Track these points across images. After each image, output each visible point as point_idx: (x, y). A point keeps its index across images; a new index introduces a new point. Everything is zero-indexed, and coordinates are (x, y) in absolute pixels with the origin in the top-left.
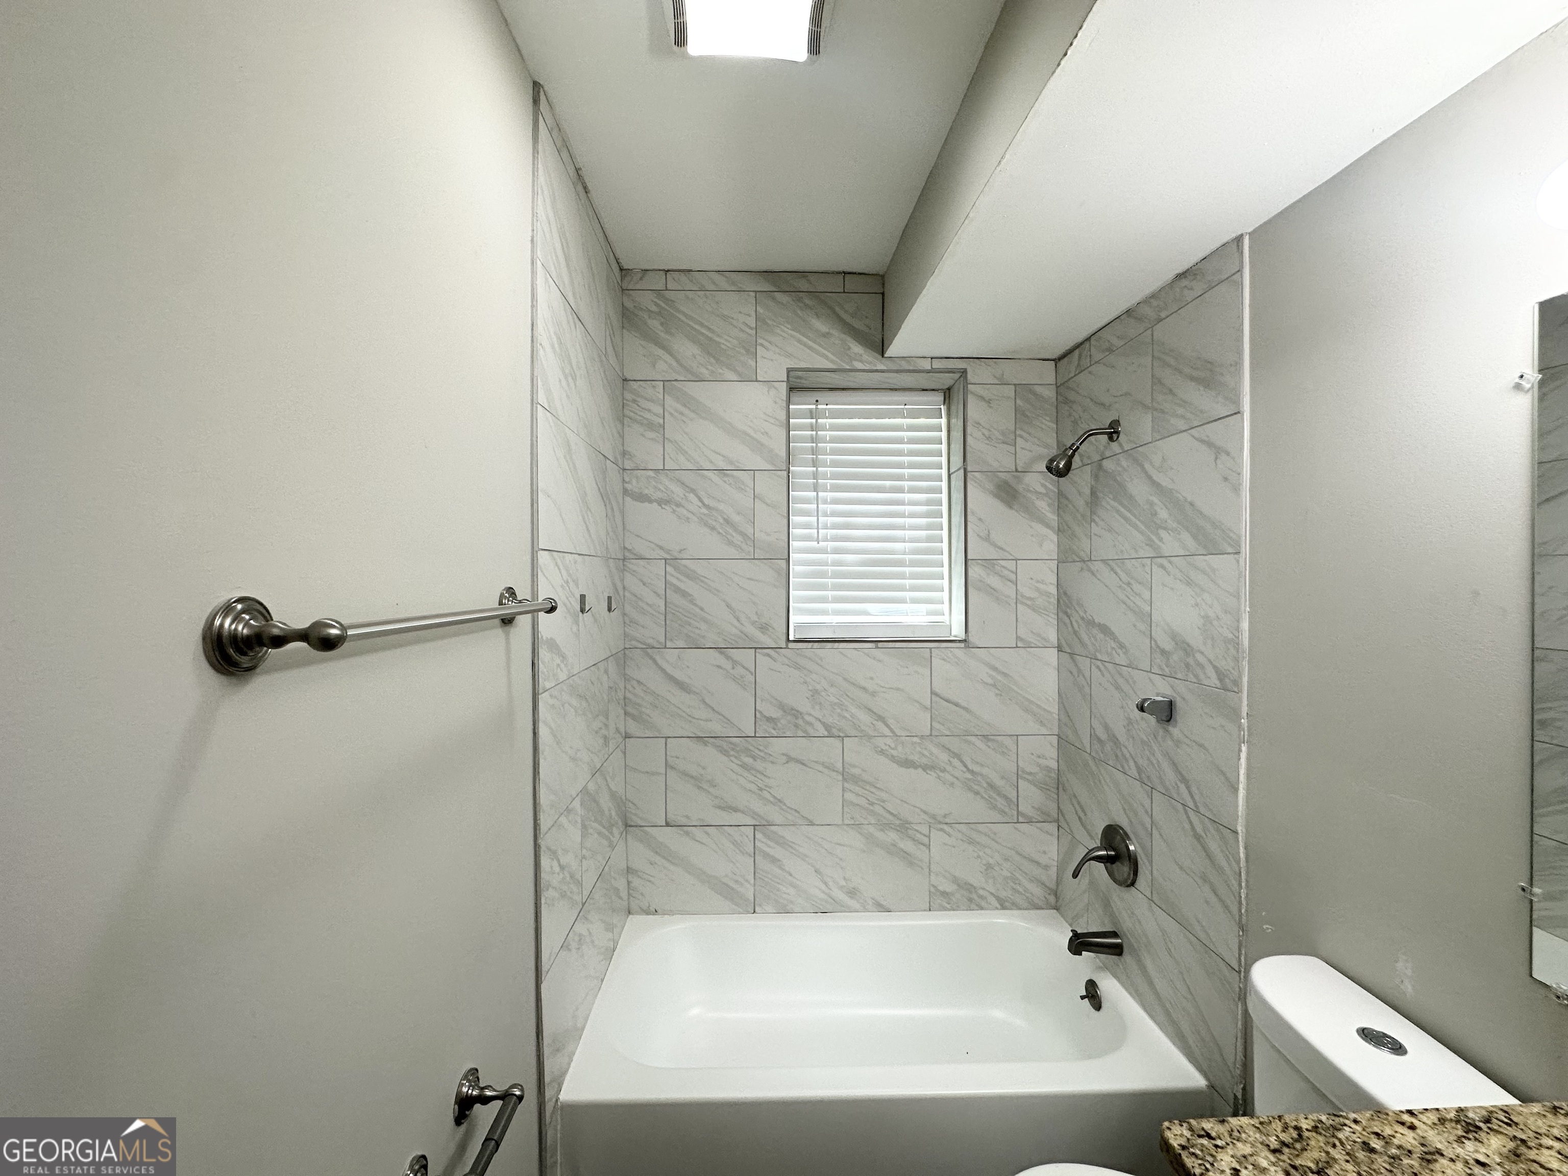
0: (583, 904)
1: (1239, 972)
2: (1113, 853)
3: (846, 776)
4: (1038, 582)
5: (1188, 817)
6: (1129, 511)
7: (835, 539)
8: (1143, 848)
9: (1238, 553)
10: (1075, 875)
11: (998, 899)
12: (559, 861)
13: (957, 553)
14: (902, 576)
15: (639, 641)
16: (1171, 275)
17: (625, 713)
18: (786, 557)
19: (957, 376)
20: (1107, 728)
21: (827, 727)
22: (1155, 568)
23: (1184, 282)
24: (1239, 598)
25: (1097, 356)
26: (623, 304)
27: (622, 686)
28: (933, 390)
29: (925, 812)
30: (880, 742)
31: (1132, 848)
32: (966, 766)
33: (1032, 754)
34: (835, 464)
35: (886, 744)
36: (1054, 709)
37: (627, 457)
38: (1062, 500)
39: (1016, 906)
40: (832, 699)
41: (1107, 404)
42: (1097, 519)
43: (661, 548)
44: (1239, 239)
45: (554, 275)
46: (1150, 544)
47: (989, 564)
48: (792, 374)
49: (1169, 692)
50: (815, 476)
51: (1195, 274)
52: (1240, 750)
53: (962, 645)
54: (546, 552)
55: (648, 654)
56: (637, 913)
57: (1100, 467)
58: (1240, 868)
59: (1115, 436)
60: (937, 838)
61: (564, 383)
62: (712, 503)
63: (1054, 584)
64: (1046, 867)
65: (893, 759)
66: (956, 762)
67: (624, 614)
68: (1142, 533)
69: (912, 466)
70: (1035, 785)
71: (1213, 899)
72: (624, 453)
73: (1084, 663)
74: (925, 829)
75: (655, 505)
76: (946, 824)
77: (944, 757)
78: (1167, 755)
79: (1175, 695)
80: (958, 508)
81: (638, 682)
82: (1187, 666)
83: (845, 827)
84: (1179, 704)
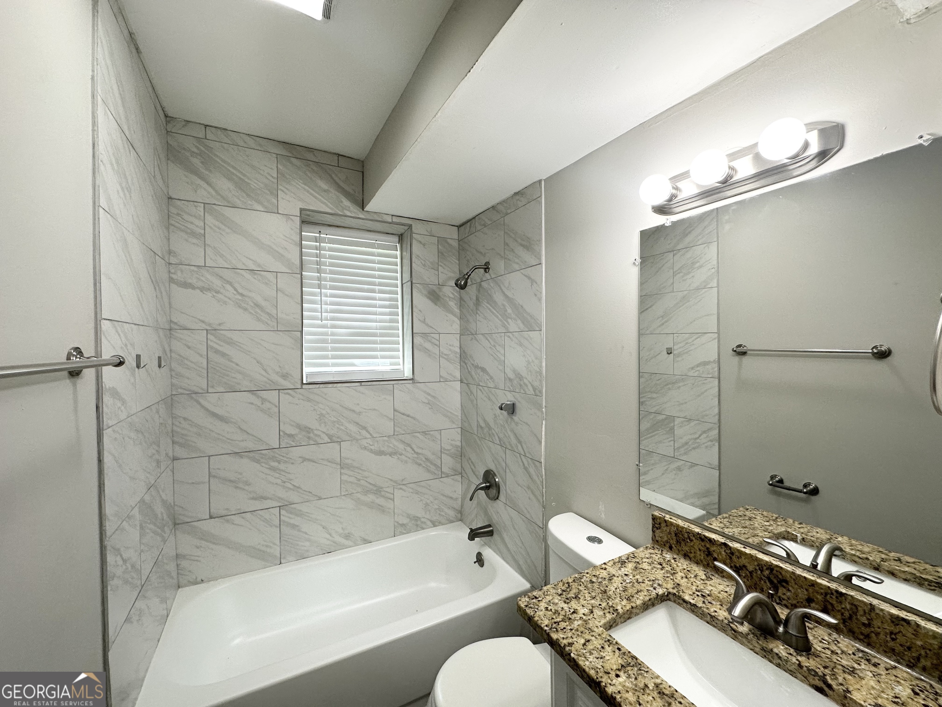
0: (142, 586)
1: (543, 528)
2: (488, 484)
3: (343, 465)
4: (450, 345)
5: (521, 459)
6: (493, 308)
7: (333, 319)
8: (502, 478)
9: (541, 330)
10: (471, 499)
11: (431, 521)
12: (121, 556)
13: (407, 330)
14: (375, 342)
15: (184, 389)
16: (512, 193)
17: (173, 442)
18: (300, 329)
19: (406, 228)
20: (485, 421)
21: (330, 437)
22: (506, 337)
23: (517, 197)
24: (541, 351)
25: (479, 228)
26: (167, 142)
27: (170, 422)
28: (393, 234)
29: (391, 480)
30: (364, 443)
31: (497, 480)
32: (413, 450)
33: (448, 439)
34: (332, 272)
35: (367, 443)
36: (459, 413)
37: (172, 254)
38: (462, 302)
39: (441, 523)
40: (333, 419)
41: (484, 253)
42: (479, 312)
43: (203, 322)
44: (540, 181)
45: (112, 109)
46: (504, 326)
47: (424, 335)
48: (303, 212)
49: (513, 399)
50: (319, 279)
51: (522, 194)
52: (542, 423)
53: (411, 382)
54: (108, 321)
55: (192, 398)
56: (186, 586)
57: (480, 285)
58: (543, 479)
59: (487, 270)
60: (398, 494)
61: (122, 194)
62: (245, 293)
63: (457, 347)
64: (456, 499)
65: (371, 451)
66: (408, 449)
67: (171, 370)
68: (500, 320)
69: (380, 277)
70: (450, 456)
71: (532, 497)
72: (170, 252)
73: (474, 388)
74: (390, 490)
75: (198, 291)
76: (404, 485)
77: (401, 446)
78: (512, 431)
79: (515, 400)
80: (407, 304)
81: (185, 419)
82: (521, 385)
83: (343, 497)
84: (518, 405)
